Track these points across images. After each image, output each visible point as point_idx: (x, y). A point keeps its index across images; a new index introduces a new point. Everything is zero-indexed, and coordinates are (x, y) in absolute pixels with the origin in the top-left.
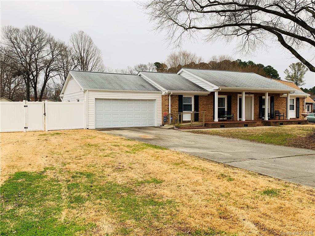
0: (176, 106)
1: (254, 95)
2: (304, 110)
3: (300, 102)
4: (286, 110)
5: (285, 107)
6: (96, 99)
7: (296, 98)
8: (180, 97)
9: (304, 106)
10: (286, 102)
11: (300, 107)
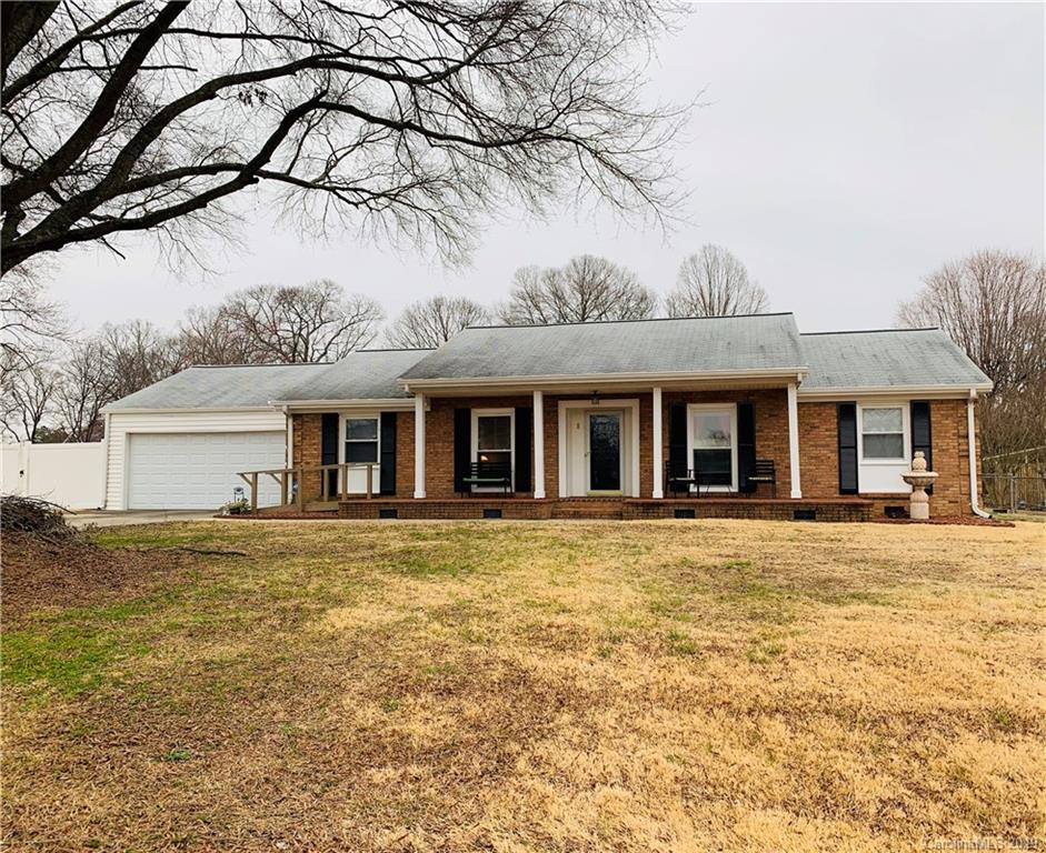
0: (315, 449)
1: (638, 400)
2: (968, 456)
3: (932, 419)
4: (834, 457)
5: (828, 446)
6: (130, 435)
7: (912, 402)
8: (329, 421)
9: (967, 437)
10: (838, 423)
11: (933, 444)
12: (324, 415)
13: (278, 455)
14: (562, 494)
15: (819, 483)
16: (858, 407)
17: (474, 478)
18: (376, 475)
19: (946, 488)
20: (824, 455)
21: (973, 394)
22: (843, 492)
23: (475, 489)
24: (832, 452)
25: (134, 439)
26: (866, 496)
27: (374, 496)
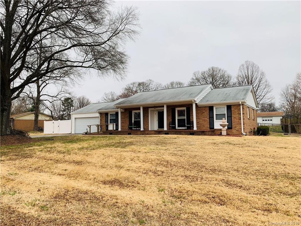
0: (104, 120)
2: (241, 119)
3: (232, 110)
4: (208, 120)
5: (207, 117)
6: (75, 118)
7: (227, 105)
8: (107, 114)
9: (241, 114)
10: (209, 111)
11: (232, 116)
12: (105, 113)
13: (98, 122)
14: (150, 130)
15: (205, 126)
16: (214, 107)
17: (133, 126)
18: (115, 126)
19: (236, 127)
20: (206, 119)
21: (240, 103)
22: (210, 128)
23: (133, 129)
24: (208, 118)
25: (76, 119)
26: (216, 130)
27: (114, 130)
